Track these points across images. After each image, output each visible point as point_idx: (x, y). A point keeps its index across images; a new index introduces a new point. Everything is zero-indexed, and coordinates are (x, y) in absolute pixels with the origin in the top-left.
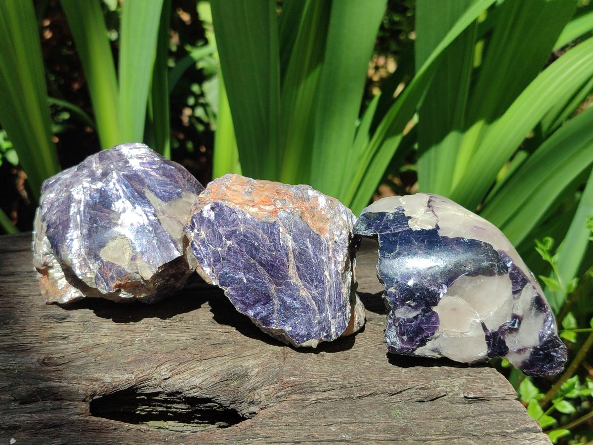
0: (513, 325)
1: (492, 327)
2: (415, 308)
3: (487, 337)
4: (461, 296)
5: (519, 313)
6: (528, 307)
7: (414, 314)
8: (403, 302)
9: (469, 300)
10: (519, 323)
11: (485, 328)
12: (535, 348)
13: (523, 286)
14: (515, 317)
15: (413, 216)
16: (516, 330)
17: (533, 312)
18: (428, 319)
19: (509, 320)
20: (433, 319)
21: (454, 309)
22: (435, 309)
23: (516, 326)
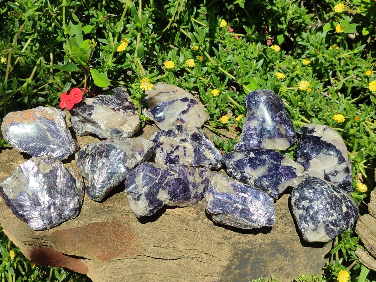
0: (334, 174)
1: (327, 172)
2: (304, 159)
3: (325, 175)
4: (320, 160)
5: (338, 170)
6: (342, 169)
7: (303, 161)
8: (301, 157)
9: (322, 161)
10: (337, 174)
11: (324, 172)
12: (340, 183)
13: (342, 163)
14: (336, 171)
15: (317, 131)
16: (335, 176)
17: (344, 172)
18: (307, 164)
19: (333, 172)
20: (308, 164)
21: (316, 163)
22: (310, 161)
23: (335, 174)
